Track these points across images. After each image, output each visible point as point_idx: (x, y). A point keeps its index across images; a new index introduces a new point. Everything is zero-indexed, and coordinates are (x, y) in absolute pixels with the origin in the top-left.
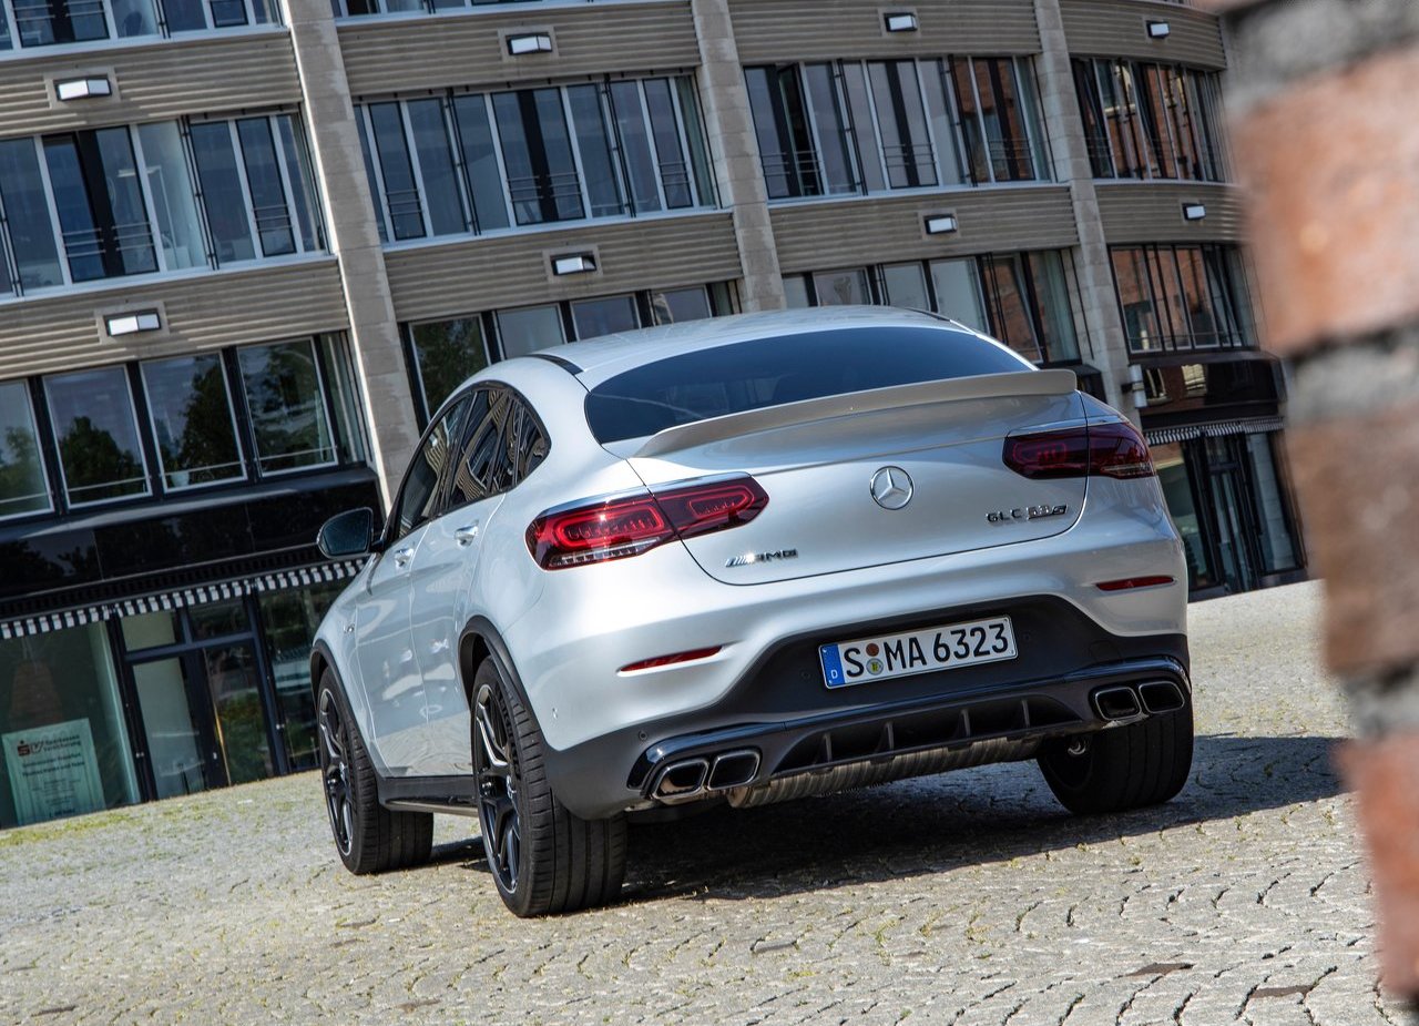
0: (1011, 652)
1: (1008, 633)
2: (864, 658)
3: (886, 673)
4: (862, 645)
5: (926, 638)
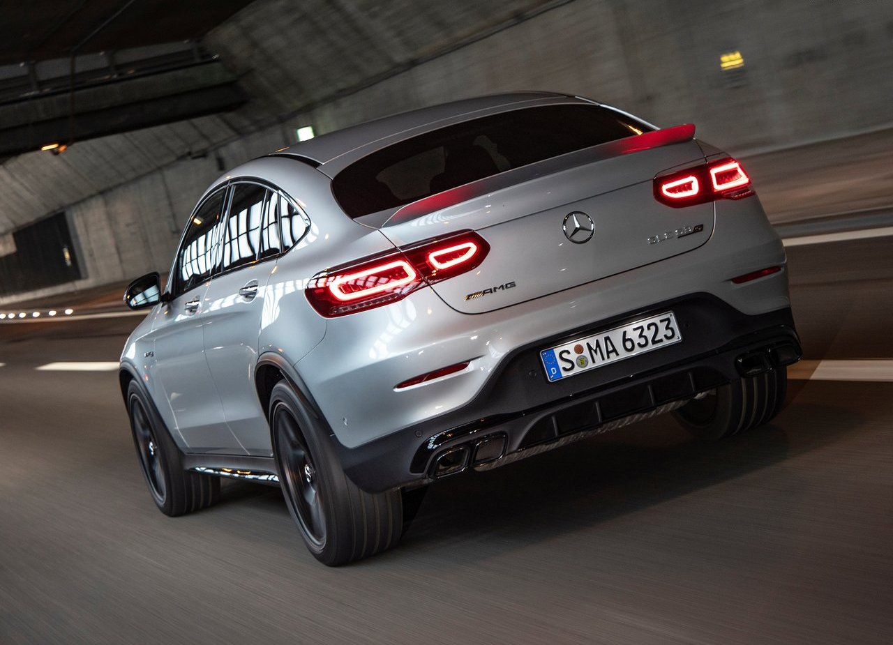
0: (678, 336)
1: (673, 324)
2: (573, 356)
3: (591, 366)
4: (571, 346)
5: (616, 335)
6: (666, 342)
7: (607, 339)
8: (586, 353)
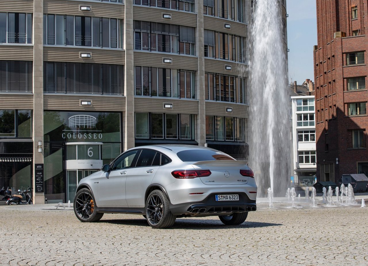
0: (238, 200)
1: (238, 197)
2: (221, 197)
3: (223, 200)
4: (221, 195)
5: (228, 196)
6: (236, 200)
7: (227, 196)
8: (223, 197)
